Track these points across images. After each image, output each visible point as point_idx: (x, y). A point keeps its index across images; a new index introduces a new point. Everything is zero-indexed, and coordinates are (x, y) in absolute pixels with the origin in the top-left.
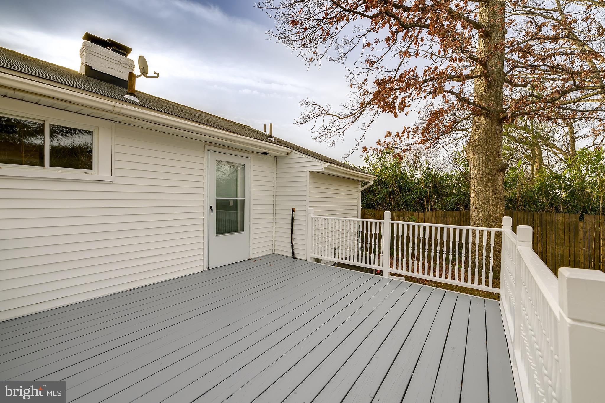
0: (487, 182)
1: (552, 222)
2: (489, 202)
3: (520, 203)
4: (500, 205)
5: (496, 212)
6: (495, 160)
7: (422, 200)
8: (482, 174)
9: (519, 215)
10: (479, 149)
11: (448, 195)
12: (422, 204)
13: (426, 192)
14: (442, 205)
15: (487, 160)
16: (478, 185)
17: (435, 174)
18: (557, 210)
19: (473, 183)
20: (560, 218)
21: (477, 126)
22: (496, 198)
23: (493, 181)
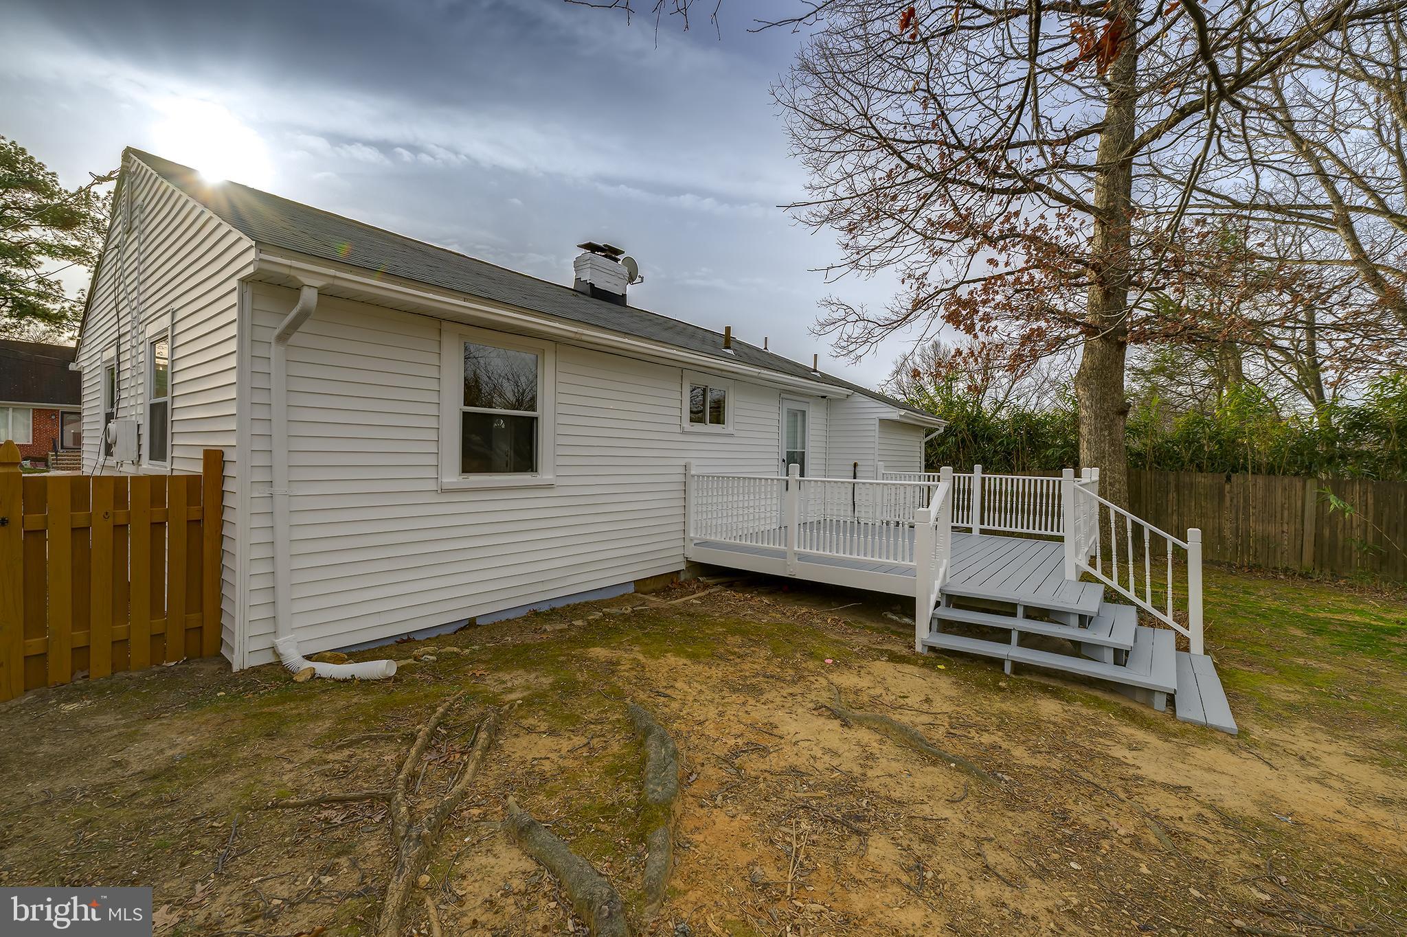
0: (1101, 429)
1: (1192, 484)
2: (1104, 457)
3: (1151, 458)
4: (1120, 461)
5: (1113, 471)
6: (1113, 398)
7: (1010, 454)
8: (1096, 419)
9: (1149, 476)
10: (1093, 384)
11: (1048, 446)
12: (1009, 461)
13: (1015, 442)
14: (1040, 462)
15: (1103, 399)
16: (1090, 433)
17: (1029, 415)
18: (1200, 468)
19: (1084, 430)
20: (1202, 480)
21: (1089, 350)
22: (1114, 451)
23: (1109, 428)
